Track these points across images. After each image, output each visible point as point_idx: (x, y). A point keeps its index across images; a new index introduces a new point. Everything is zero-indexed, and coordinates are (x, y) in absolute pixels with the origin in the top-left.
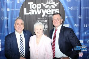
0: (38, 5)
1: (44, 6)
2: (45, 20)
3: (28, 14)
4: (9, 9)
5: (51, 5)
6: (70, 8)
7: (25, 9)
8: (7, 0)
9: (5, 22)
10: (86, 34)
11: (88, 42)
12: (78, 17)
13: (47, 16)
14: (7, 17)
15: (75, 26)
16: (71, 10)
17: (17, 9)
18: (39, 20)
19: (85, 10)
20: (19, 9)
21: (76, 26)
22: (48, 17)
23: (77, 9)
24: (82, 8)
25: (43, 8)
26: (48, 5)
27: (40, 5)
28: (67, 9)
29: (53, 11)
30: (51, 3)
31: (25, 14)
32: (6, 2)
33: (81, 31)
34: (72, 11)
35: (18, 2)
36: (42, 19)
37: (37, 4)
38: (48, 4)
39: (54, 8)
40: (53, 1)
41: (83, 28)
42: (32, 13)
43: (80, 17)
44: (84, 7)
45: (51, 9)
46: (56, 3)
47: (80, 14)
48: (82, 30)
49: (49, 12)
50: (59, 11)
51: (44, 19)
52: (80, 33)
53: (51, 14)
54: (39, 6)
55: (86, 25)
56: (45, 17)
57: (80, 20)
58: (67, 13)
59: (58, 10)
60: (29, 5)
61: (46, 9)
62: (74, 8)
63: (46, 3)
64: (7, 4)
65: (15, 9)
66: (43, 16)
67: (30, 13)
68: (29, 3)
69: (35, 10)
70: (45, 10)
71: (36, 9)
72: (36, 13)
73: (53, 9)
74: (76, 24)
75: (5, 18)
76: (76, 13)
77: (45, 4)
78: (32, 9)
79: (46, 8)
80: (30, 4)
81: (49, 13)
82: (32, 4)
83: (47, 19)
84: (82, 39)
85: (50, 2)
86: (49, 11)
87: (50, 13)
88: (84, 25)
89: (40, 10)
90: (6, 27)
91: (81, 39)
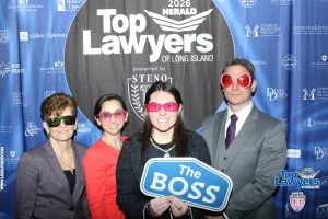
1: (158, 22)
3: (96, 51)
4: (26, 33)
5: (183, 17)
6: (252, 28)
7: (87, 35)
8: (20, 1)
9: (12, 82)
10: (309, 125)
11: (320, 155)
12: (282, 63)
14: (17, 65)
15: (269, 95)
16: (256, 35)
17: (55, 36)
18: (138, 73)
19: (306, 38)
20: (65, 36)
21: (274, 94)
22: (172, 64)
23: (277, 33)
24: (297, 30)
25: (153, 29)
26: (170, 17)
27: (141, 17)
30: (182, 12)
31: (85, 52)
32: (13, 7)
33: (293, 114)
34: (261, 38)
35: (61, 8)
37: (131, 16)
38: (171, 14)
39: (195, 28)
40: (188, 3)
41: (299, 105)
43: (290, 62)
44: (303, 28)
45: (182, 34)
46: (199, 12)
47: (290, 51)
48: (297, 110)
49: (174, 43)
50: (214, 41)
51: (156, 72)
52: (288, 122)
53: (182, 53)
54: (138, 23)
55: (309, 91)
56: (159, 63)
57: (289, 74)
59: (209, 37)
60: (102, 18)
61: (163, 32)
63: (164, 11)
64: (17, 14)
65: (49, 35)
66: (154, 58)
67: (105, 50)
68: (100, 12)
69: (123, 38)
70: (161, 37)
71: (127, 34)
72: (127, 50)
73: (190, 33)
74: (275, 88)
75: (14, 68)
76: (276, 49)
77: (161, 13)
78: (113, 32)
79: (165, 28)
81: (174, 47)
82: (112, 17)
83: (166, 72)
84: (295, 143)
85: (179, 7)
86: (173, 40)
87: (178, 50)
88: (305, 91)
90: (16, 101)
91: (292, 145)
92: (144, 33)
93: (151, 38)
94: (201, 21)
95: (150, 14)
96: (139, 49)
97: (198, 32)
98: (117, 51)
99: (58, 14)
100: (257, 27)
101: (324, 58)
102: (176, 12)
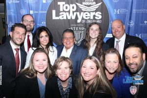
0: (71, 6)
1: (80, 7)
2: (81, 27)
3: (57, 18)
4: (32, 11)
5: (90, 6)
6: (117, 11)
13: (84, 21)
16: (118, 13)
17: (42, 12)
22: (86, 24)
24: (134, 11)
25: (79, 10)
26: (85, 5)
28: (113, 12)
29: (92, 14)
30: (90, 3)
32: (27, 1)
34: (120, 14)
35: (44, 2)
36: (77, 26)
42: (63, 17)
45: (89, 12)
46: (96, 4)
47: (130, 19)
53: (90, 19)
54: (73, 8)
56: (81, 23)
58: (112, 18)
60: (59, 5)
62: (123, 11)
63: (84, 3)
67: (60, 18)
68: (59, 3)
69: (68, 13)
70: (82, 13)
71: (69, 12)
73: (93, 12)
79: (83, 10)
80: (61, 4)
81: (86, 17)
82: (63, 5)
83: (83, 26)
86: (86, 14)
87: (88, 18)
88: (137, 35)
89: (75, 13)
92: (75, 11)
93: (78, 13)
94: (97, 7)
95: (78, 4)
96: (74, 18)
97: (96, 11)
98: (65, 18)
99: (43, 4)
100: (119, 10)
101: (146, 22)
102: (88, 4)
